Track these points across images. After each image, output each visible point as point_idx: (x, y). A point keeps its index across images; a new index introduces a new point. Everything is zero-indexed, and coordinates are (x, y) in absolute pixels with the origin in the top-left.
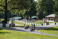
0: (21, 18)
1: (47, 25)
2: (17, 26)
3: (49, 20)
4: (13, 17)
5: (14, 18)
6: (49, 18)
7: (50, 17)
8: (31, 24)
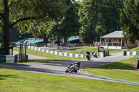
1: (104, 56)
2: (34, 61)
3: (110, 45)
5: (25, 41)
6: (110, 41)
7: (112, 38)
8: (65, 54)
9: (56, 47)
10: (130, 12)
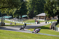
0: (11, 17)
2: (8, 25)
3: (40, 19)
4: (2, 16)
5: (4, 17)
6: (40, 17)
8: (21, 23)
9: (17, 19)
10: (48, 5)
